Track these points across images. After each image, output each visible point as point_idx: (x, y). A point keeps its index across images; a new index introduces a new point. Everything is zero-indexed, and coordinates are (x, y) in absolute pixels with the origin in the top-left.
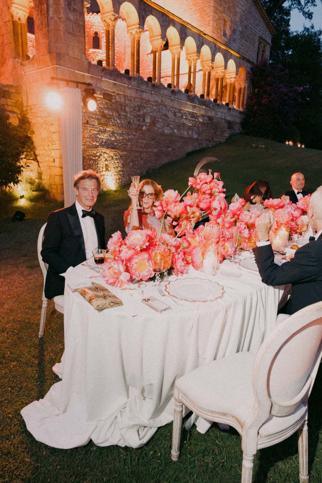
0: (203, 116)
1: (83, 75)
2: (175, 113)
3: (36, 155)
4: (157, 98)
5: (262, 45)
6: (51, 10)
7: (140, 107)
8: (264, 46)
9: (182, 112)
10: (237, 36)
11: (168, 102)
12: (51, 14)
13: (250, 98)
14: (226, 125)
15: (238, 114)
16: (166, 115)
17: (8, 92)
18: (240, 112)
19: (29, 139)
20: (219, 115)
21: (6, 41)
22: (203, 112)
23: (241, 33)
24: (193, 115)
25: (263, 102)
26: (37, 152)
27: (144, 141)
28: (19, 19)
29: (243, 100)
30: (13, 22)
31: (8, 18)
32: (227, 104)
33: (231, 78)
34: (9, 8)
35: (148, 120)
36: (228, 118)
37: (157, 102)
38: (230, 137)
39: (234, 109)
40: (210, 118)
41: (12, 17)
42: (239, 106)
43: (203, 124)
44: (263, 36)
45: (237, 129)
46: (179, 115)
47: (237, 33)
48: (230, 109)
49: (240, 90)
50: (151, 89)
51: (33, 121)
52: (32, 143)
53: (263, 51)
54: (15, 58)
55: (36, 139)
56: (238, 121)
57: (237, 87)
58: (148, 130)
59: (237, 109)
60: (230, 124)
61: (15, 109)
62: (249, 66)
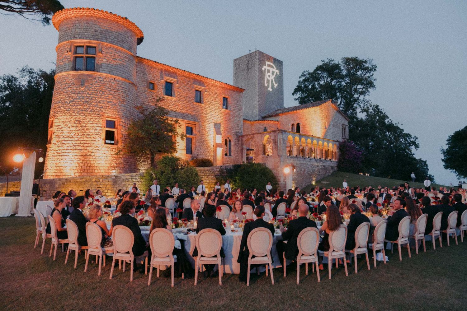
0: (321, 166)
1: (286, 160)
2: (311, 166)
5: (344, 127)
7: (301, 166)
8: (345, 127)
9: (314, 165)
10: (331, 127)
11: (309, 163)
12: (279, 145)
13: (340, 156)
14: (331, 168)
15: (335, 163)
16: (308, 168)
18: (336, 162)
20: (327, 164)
21: (260, 150)
23: (333, 125)
24: (318, 166)
25: (346, 158)
29: (337, 156)
30: (263, 145)
31: (261, 144)
32: (330, 160)
33: (331, 149)
34: (261, 141)
35: (303, 170)
36: (331, 165)
37: (305, 163)
38: (333, 172)
39: (333, 161)
40: (324, 166)
41: (263, 143)
42: (335, 159)
43: (321, 169)
44: (344, 123)
45: (336, 169)
46: (313, 167)
47: (331, 126)
48: (331, 161)
49: (335, 152)
53: (345, 129)
54: (263, 155)
56: (336, 166)
57: (334, 151)
59: (335, 160)
60: (332, 167)
62: (338, 143)
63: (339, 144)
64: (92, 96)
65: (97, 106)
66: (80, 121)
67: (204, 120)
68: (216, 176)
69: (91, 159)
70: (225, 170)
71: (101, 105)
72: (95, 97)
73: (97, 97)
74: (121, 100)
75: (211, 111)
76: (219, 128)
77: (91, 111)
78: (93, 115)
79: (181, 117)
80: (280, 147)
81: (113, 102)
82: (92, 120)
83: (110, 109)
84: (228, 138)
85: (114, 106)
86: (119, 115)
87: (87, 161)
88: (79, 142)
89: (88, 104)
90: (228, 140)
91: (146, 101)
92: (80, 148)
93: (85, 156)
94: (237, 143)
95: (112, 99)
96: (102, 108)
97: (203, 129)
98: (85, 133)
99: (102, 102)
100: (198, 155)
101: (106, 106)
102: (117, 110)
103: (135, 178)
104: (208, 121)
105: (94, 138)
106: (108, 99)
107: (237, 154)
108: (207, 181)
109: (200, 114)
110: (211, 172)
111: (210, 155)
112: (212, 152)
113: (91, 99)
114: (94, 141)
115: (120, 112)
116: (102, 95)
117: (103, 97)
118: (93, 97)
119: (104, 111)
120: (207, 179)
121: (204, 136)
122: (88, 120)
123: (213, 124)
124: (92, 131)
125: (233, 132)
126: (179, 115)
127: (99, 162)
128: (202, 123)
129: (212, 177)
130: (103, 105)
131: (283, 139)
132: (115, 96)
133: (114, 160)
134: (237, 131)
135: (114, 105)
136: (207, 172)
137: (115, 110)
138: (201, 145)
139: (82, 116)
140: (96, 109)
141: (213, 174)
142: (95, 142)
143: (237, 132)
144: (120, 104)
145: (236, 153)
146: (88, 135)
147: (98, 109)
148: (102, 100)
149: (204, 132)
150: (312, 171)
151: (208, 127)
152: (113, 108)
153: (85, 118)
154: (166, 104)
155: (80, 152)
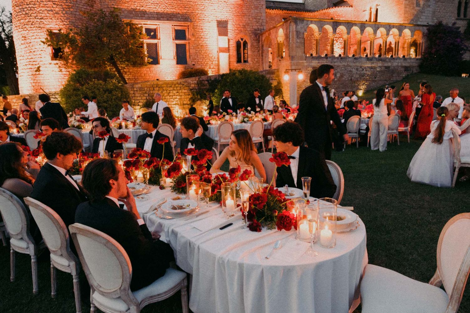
0: (380, 67)
1: (303, 62)
2: (357, 69)
3: (283, 96)
4: (344, 64)
6: (291, 40)
9: (362, 67)
11: (352, 64)
12: (290, 42)
14: (403, 69)
15: (415, 60)
16: (351, 71)
17: (274, 72)
18: (417, 59)
19: (281, 90)
20: (395, 64)
21: (275, 51)
22: (380, 65)
24: (371, 68)
26: (284, 95)
27: (336, 86)
28: (281, 42)
30: (278, 43)
31: (276, 42)
32: (403, 57)
33: (408, 39)
34: (277, 38)
35: (338, 75)
36: (404, 65)
37: (344, 65)
38: (407, 76)
39: (411, 58)
40: (387, 67)
41: (278, 41)
43: (380, 71)
45: (415, 70)
46: (361, 69)
48: (406, 59)
50: (340, 60)
51: (282, 82)
52: (282, 91)
54: (278, 57)
55: (283, 90)
56: (416, 65)
58: (339, 80)
59: (415, 57)
60: (407, 68)
61: (276, 78)
62: (425, 28)
63: (427, 29)
64: (30, 6)
65: (37, 18)
66: (25, 37)
67: (200, 18)
68: (191, 90)
69: (41, 78)
70: (206, 82)
71: (41, 16)
72: (34, 8)
73: (35, 7)
74: (65, 6)
75: (211, 4)
76: (225, 27)
77: (32, 24)
78: (34, 29)
79: (166, 19)
80: (292, 44)
81: (55, 10)
82: (35, 34)
83: (51, 19)
84: (242, 39)
85: (56, 15)
86: (64, 25)
87: (37, 80)
88: (28, 60)
89: (28, 16)
90: (242, 42)
91: (114, 4)
92: (30, 66)
93: (35, 75)
94: (255, 44)
95: (53, 7)
96: (42, 18)
97: (201, 30)
98: (31, 50)
99: (41, 12)
100: (194, 65)
101: (47, 16)
102: (60, 19)
103: (54, 97)
104: (207, 19)
105: (40, 55)
106: (48, 7)
107: (256, 60)
108: (178, 97)
109: (193, 11)
110: (183, 85)
111: (212, 64)
112: (215, 60)
113: (31, 10)
114: (41, 57)
115: (65, 21)
116: (40, 4)
117: (41, 5)
118: (32, 7)
119: (45, 23)
120: (177, 94)
121: (202, 39)
122: (31, 34)
123: (216, 22)
124: (37, 47)
125: (249, 29)
126: (162, 16)
127: (48, 81)
128: (197, 22)
129: (186, 91)
130: (43, 15)
131: (297, 32)
132: (56, 3)
133: (65, 78)
134: (256, 27)
135: (56, 13)
136: (177, 85)
137: (58, 19)
138: (197, 52)
139: (26, 31)
140: (37, 21)
141: (186, 88)
142: (42, 59)
143: (255, 30)
144: (64, 12)
145: (254, 59)
146: (34, 52)
147: (38, 20)
148: (41, 10)
149: (202, 34)
150: (358, 76)
151: (206, 28)
152: (55, 17)
153: (28, 33)
154: (141, 4)
155: (31, 71)
